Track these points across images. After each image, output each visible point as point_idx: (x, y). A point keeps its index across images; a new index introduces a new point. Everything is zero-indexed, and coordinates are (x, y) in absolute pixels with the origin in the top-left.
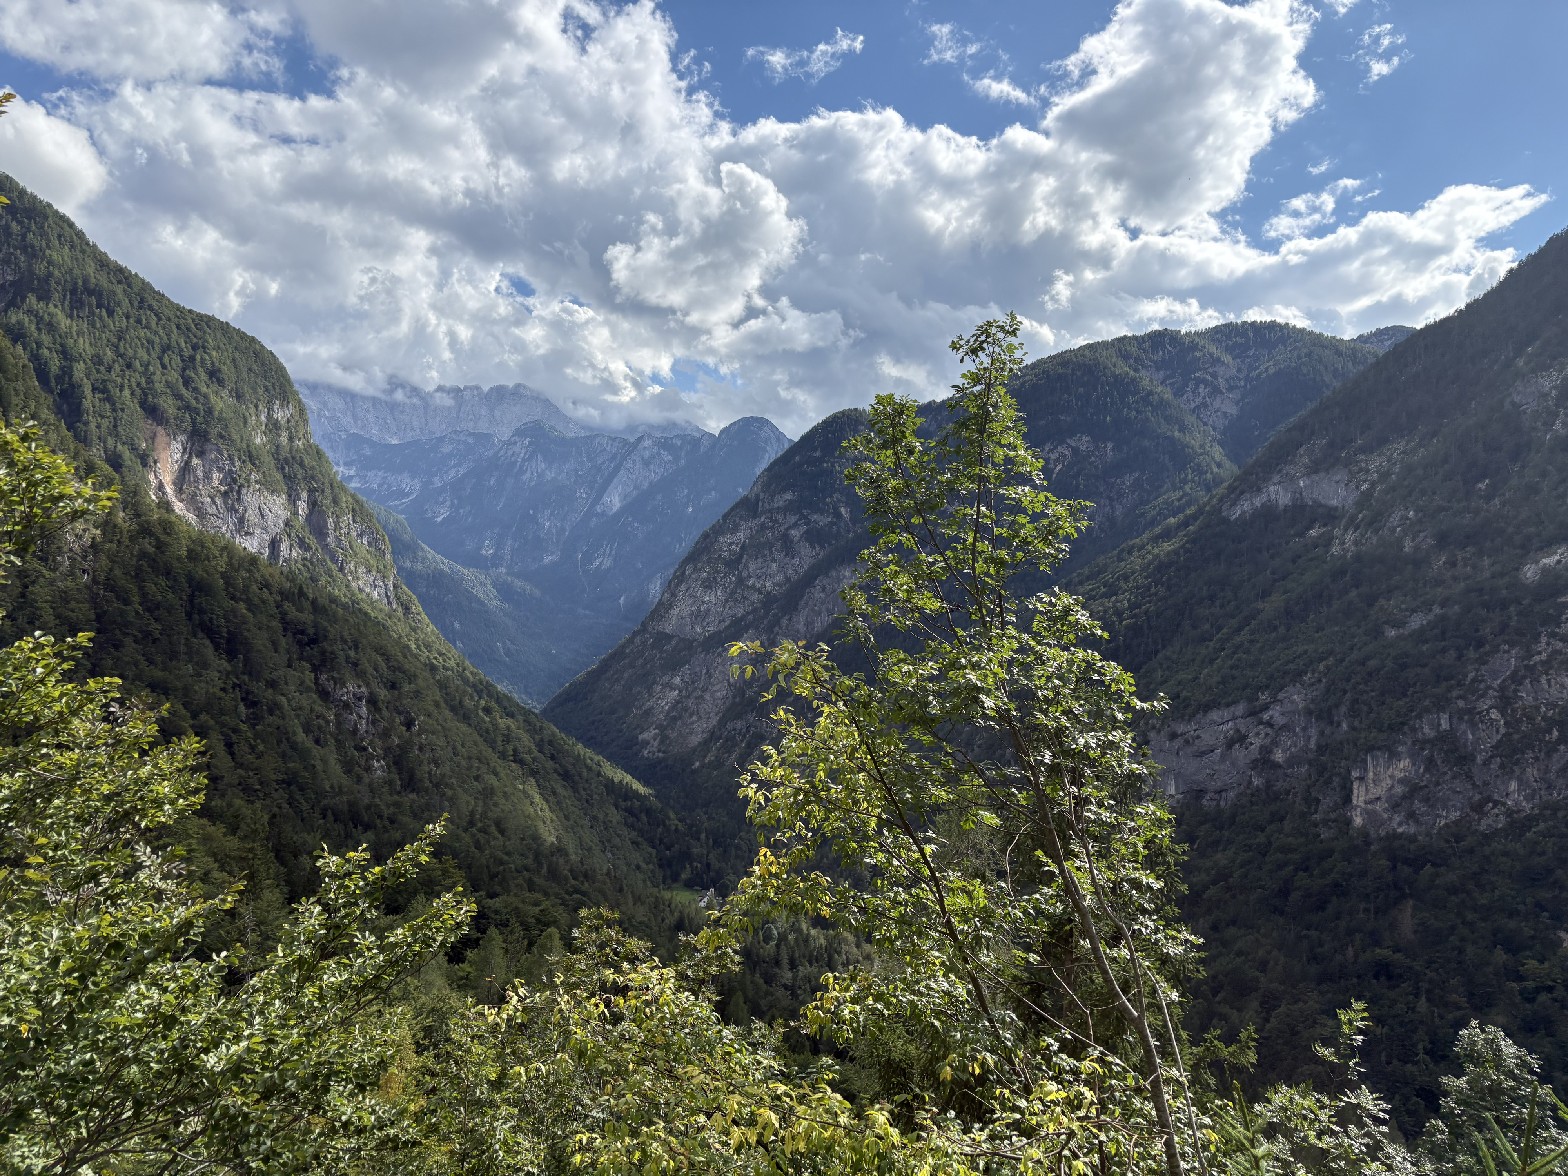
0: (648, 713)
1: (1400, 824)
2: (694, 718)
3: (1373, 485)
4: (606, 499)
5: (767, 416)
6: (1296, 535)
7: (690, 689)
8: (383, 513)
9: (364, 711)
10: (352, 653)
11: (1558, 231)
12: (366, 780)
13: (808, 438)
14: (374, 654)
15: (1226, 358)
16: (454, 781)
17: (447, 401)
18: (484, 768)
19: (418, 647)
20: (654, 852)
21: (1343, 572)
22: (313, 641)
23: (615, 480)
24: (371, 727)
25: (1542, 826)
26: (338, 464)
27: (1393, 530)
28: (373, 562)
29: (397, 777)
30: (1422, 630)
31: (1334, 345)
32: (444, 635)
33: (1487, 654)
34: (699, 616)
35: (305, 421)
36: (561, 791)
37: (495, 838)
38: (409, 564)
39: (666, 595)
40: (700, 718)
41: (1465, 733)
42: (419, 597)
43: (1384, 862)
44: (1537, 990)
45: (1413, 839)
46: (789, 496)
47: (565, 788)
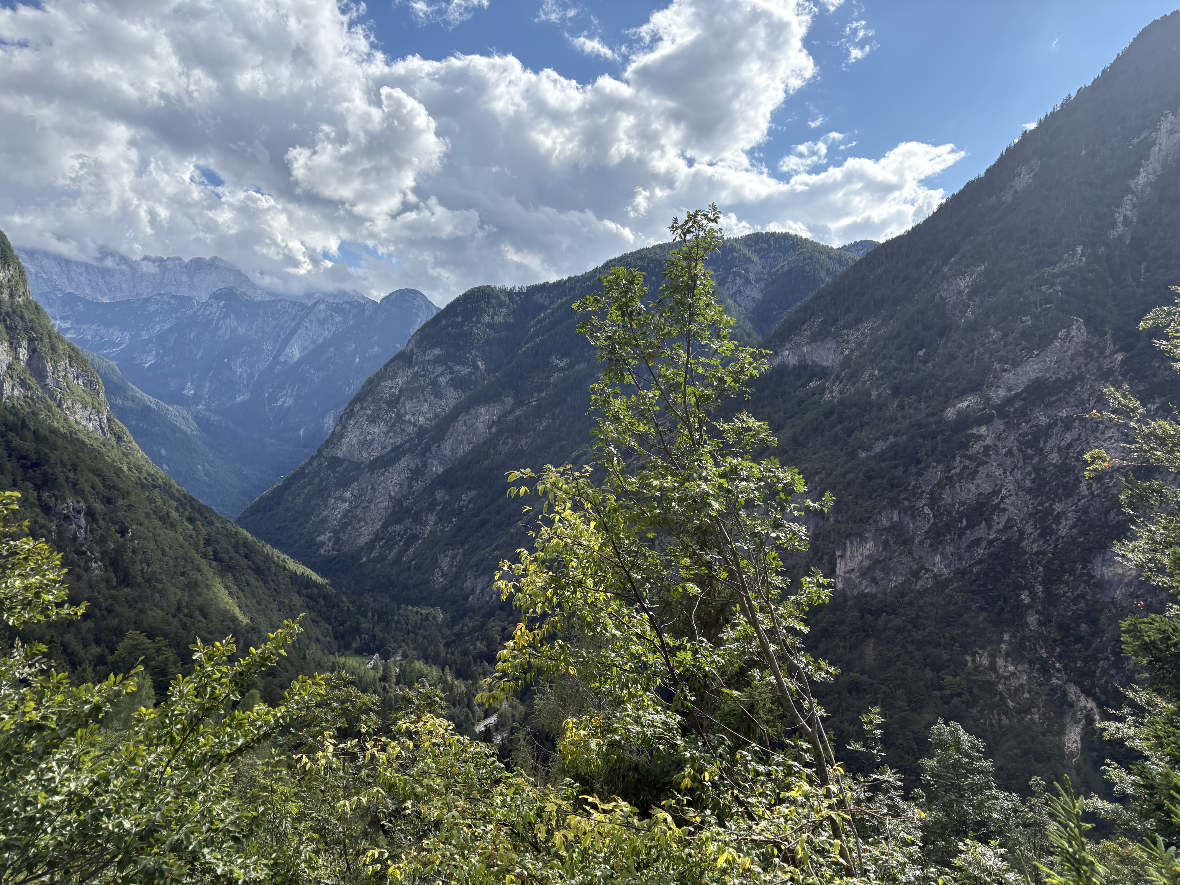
0: (324, 520)
1: (866, 587)
2: (362, 524)
3: (852, 351)
4: (288, 350)
5: (419, 289)
6: (801, 386)
7: (359, 501)
8: (96, 359)
9: (83, 522)
10: (71, 475)
11: (972, 179)
12: (85, 577)
13: (451, 307)
14: (91, 475)
15: (755, 258)
16: (163, 576)
17: (153, 269)
18: (189, 566)
19: (130, 469)
20: (330, 627)
21: (832, 413)
22: (35, 465)
23: (296, 336)
24: (89, 535)
25: (955, 585)
26: (55, 318)
27: (864, 383)
28: (88, 399)
29: (113, 575)
30: (882, 453)
31: (827, 251)
32: (152, 459)
33: (923, 469)
34: (365, 444)
35: (25, 281)
36: (253, 582)
37: (199, 621)
38: (121, 402)
39: (338, 428)
40: (367, 523)
41: (908, 523)
42: (129, 428)
43: (856, 613)
44: (952, 696)
45: (874, 596)
46: (437, 351)
47: (257, 580)
